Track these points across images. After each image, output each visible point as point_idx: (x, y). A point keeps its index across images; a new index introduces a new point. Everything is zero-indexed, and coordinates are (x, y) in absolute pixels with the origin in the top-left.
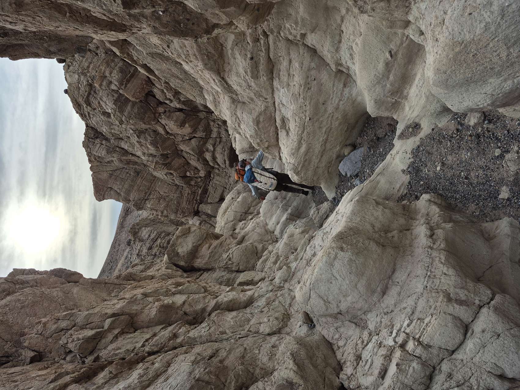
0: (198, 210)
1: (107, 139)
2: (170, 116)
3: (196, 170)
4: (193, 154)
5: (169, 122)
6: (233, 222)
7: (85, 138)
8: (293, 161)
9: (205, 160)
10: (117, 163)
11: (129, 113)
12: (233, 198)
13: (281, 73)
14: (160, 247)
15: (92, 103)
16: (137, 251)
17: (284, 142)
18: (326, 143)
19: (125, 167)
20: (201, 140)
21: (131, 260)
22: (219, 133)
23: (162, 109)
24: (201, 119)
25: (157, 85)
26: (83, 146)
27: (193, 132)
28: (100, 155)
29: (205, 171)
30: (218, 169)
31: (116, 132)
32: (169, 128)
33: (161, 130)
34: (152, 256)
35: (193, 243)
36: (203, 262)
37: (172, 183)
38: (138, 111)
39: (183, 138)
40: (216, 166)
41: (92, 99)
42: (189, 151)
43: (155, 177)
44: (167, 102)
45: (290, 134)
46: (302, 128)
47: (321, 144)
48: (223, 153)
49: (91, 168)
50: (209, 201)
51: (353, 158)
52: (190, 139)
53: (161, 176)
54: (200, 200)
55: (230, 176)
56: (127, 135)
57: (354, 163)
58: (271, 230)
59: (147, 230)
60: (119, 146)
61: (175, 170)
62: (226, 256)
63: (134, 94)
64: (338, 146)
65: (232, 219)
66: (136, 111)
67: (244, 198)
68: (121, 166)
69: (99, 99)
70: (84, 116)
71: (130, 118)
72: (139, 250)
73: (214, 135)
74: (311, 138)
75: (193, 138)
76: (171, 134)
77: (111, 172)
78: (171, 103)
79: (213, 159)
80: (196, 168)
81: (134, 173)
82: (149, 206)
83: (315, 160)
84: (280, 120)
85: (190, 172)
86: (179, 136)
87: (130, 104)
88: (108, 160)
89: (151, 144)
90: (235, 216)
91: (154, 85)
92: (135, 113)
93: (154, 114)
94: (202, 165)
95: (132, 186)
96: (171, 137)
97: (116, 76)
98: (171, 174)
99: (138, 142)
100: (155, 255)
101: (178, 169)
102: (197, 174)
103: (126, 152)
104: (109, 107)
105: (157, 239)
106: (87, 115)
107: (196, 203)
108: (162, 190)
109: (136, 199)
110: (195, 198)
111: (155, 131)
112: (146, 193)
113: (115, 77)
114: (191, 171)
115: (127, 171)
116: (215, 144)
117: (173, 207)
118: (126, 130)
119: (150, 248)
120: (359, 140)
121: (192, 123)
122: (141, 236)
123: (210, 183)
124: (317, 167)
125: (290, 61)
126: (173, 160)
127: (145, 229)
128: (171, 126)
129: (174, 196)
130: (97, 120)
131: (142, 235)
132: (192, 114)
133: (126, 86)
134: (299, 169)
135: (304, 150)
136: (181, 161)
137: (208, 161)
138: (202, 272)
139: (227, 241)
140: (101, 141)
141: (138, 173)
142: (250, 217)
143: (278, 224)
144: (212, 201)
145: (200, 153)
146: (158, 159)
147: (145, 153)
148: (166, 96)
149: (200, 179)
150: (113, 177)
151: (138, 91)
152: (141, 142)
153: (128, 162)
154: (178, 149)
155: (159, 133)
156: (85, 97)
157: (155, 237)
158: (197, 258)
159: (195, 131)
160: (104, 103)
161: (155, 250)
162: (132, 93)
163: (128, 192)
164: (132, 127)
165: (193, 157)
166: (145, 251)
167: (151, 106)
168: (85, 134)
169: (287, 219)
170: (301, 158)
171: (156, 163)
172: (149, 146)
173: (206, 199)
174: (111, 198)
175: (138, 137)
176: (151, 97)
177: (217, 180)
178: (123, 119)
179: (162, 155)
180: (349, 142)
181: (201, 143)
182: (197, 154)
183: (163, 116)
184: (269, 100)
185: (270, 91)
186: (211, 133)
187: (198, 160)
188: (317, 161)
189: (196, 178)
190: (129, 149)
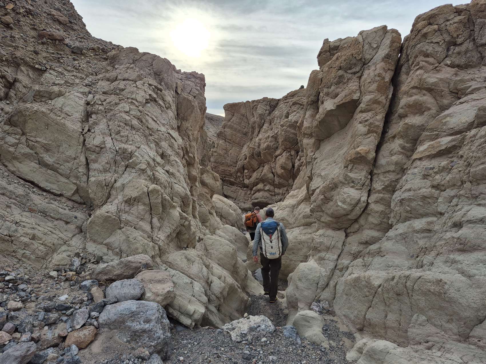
1: (270, 113)
2: (289, 159)
3: (249, 177)
4: (262, 175)
5: (284, 158)
7: (269, 99)
9: (257, 184)
10: (252, 120)
11: (289, 131)
12: (231, 206)
13: (306, 230)
15: (295, 106)
19: (250, 125)
20: (273, 181)
22: (278, 194)
23: (293, 154)
24: (288, 181)
26: (264, 98)
28: (258, 109)
29: (249, 183)
30: (250, 194)
31: (275, 121)
32: (280, 158)
33: (278, 152)
35: (209, 183)
37: (239, 159)
39: (273, 168)
40: (252, 192)
41: (298, 106)
42: (263, 172)
43: (243, 147)
44: (298, 157)
48: (263, 198)
49: (248, 101)
50: (224, 187)
52: (272, 173)
53: (243, 151)
54: (225, 180)
55: (245, 203)
56: (273, 128)
58: (216, 232)
60: (265, 123)
61: (249, 162)
65: (217, 206)
66: (291, 136)
67: (232, 214)
68: (251, 123)
69: (297, 111)
70: (286, 98)
71: (286, 131)
73: (277, 190)
75: (273, 175)
76: (275, 160)
77: (245, 115)
78: (298, 160)
79: (258, 190)
80: (251, 177)
81: (245, 132)
82: (220, 142)
85: (247, 172)
86: (275, 165)
87: (296, 132)
88: (255, 114)
89: (268, 146)
90: (219, 208)
92: (289, 135)
93: (289, 148)
94: (253, 182)
95: (235, 130)
96: (273, 159)
98: (246, 159)
99: (269, 136)
101: (250, 164)
102: (246, 177)
103: (261, 127)
104: (292, 118)
106: (286, 101)
108: (233, 152)
109: (226, 133)
110: (226, 176)
111: (277, 148)
112: (230, 140)
115: (247, 127)
116: (270, 191)
117: (220, 160)
118: (277, 128)
121: (284, 174)
123: (239, 187)
125: (311, 233)
126: (257, 160)
128: (282, 160)
129: (229, 160)
130: (283, 108)
132: (291, 174)
136: (256, 166)
139: (210, 203)
140: (268, 110)
141: (246, 134)
144: (224, 189)
145: (262, 180)
146: (256, 150)
147: (261, 140)
149: (242, 179)
150: (242, 117)
152: (269, 138)
153: (253, 128)
154: (265, 164)
155: (276, 150)
156: (299, 101)
159: (279, 176)
160: (295, 114)
163: (231, 127)
164: (279, 133)
165: (259, 175)
167: (295, 146)
168: (272, 99)
171: (254, 148)
172: (266, 144)
173: (226, 184)
174: (226, 115)
175: (272, 136)
177: (241, 192)
178: (285, 127)
179: (260, 152)
181: (270, 181)
182: (262, 178)
183: (288, 154)
184: (294, 225)
185: (298, 225)
186: (278, 188)
187: (257, 179)
189: (243, 177)
190: (264, 130)
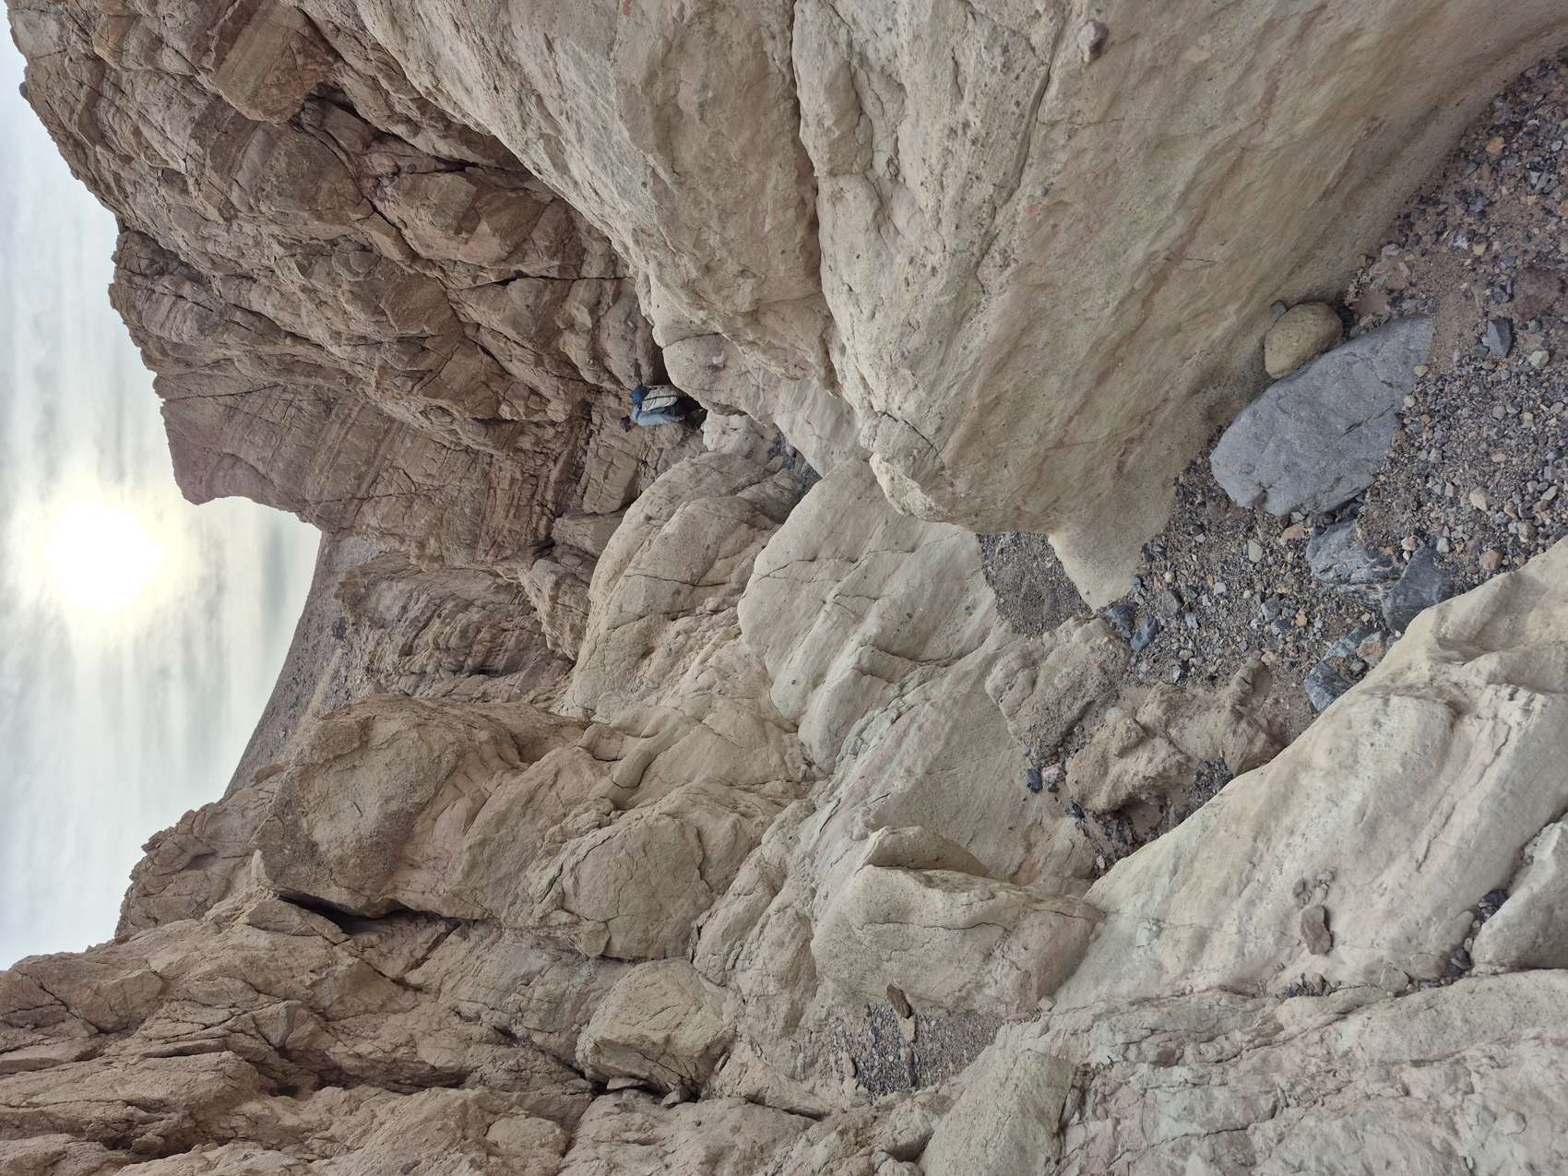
0: (548, 535)
1: (198, 279)
2: (414, 188)
3: (533, 397)
4: (518, 338)
5: (412, 212)
6: (643, 623)
7: (117, 276)
8: (910, 407)
9: (565, 363)
10: (246, 370)
11: (255, 173)
12: (649, 518)
14: (437, 648)
15: (110, 133)
16: (366, 658)
17: (855, 274)
18: (1159, 280)
19: (281, 381)
20: (546, 285)
21: (349, 685)
22: (612, 261)
23: (386, 162)
24: (540, 206)
25: (349, 57)
26: (114, 306)
27: (510, 254)
28: (175, 339)
29: (567, 401)
30: (617, 396)
31: (222, 251)
32: (417, 237)
33: (387, 246)
34: (413, 677)
35: (388, 800)
36: (442, 887)
37: (451, 442)
38: (289, 165)
39: (475, 279)
40: (607, 385)
41: (107, 116)
42: (500, 328)
43: (391, 420)
44: (399, 130)
45: (900, 217)
46: (1009, 151)
47: (1120, 292)
48: (629, 336)
49: (156, 384)
50: (587, 507)
51: (1333, 394)
52: (504, 283)
53: (408, 418)
54: (556, 503)
56: (265, 262)
57: (1342, 428)
58: (785, 712)
59: (396, 591)
60: (244, 305)
61: (456, 398)
62: (545, 882)
63: (256, 93)
64: (1232, 308)
65: (638, 607)
66: (281, 164)
67: (690, 523)
68: (264, 377)
69: (134, 117)
70: (102, 187)
71: (258, 192)
72: (373, 655)
73: (593, 268)
74: (1062, 242)
75: (514, 279)
76: (430, 263)
77: (229, 401)
78: (416, 134)
79: (594, 358)
80: (534, 391)
81: (315, 406)
82: (373, 522)
83: (1054, 399)
84: (830, 89)
85: (512, 405)
86: (460, 268)
87: (259, 136)
88: (212, 356)
89: (356, 297)
90: (652, 596)
91: (338, 57)
92: (277, 177)
93: (356, 179)
94: (555, 381)
95: (309, 452)
96: (428, 273)
97: (177, 14)
98: (444, 411)
99: (304, 289)
100: (423, 673)
101: (467, 393)
102: (537, 412)
103: (269, 329)
104: (178, 148)
105: (430, 618)
106: (113, 184)
107: (543, 513)
108: (419, 467)
109: (326, 497)
110: (538, 497)
111: (365, 249)
112: (360, 478)
113: (171, 16)
114: (514, 402)
115: (289, 396)
116: (599, 303)
117: (459, 526)
118: (257, 244)
119: (408, 651)
120: (1394, 267)
121: (504, 219)
122: (376, 609)
123: (588, 443)
124: (1060, 444)
126: (447, 359)
127: (390, 588)
128: (425, 229)
129: (463, 487)
130: (151, 206)
131: (381, 608)
132: (500, 183)
133: (220, 60)
134: (946, 456)
135: (993, 330)
136: (477, 364)
137: (574, 368)
138: (442, 928)
139: (560, 784)
140: (177, 285)
141: (326, 404)
142: (711, 603)
143: (815, 685)
144: (596, 509)
145: (545, 338)
146: (389, 357)
147: (339, 333)
148: (390, 107)
149: (550, 432)
150: (239, 417)
151: (270, 79)
152: (315, 291)
153: (289, 366)
154: (463, 319)
155: (380, 257)
156: (79, 107)
157: (423, 613)
158: (414, 866)
159: (517, 252)
160: (155, 134)
161: (419, 659)
162: (249, 89)
163: (296, 472)
164: (276, 229)
165: (518, 351)
166: (390, 658)
167: (339, 146)
168: (117, 258)
169: (861, 671)
170: (964, 388)
171: (384, 369)
172: (350, 308)
173: (574, 502)
174: (238, 493)
175: (304, 270)
176: (339, 111)
177: (609, 434)
178: (235, 197)
179: (399, 340)
180: (1310, 279)
181: (547, 297)
182: (530, 340)
183: (389, 190)
186: (582, 262)
187: (539, 362)
188: (1063, 407)
189: (537, 425)
190: (281, 315)
